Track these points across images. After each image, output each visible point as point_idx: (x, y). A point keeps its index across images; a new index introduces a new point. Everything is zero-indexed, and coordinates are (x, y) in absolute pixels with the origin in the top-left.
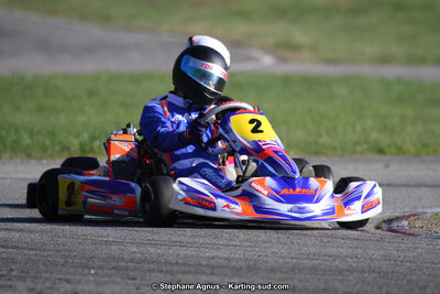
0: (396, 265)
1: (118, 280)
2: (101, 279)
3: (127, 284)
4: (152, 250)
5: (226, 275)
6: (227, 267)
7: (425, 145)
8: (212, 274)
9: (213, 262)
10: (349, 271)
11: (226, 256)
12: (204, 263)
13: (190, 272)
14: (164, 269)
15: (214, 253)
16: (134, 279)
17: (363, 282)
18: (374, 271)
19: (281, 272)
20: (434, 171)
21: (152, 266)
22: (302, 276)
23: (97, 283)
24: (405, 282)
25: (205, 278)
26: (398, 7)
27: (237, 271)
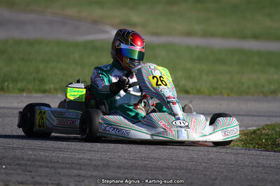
1: (21, 172)
2: (10, 172)
3: (26, 175)
4: (42, 153)
7: (215, 89)
8: (80, 169)
9: (81, 161)
11: (89, 157)
12: (75, 162)
13: (66, 168)
14: (50, 165)
15: (81, 156)
16: (30, 172)
17: (176, 175)
18: (183, 169)
19: (124, 168)
20: (221, 105)
21: (42, 164)
22: (138, 171)
23: (7, 174)
25: (76, 172)
27: (96, 167)
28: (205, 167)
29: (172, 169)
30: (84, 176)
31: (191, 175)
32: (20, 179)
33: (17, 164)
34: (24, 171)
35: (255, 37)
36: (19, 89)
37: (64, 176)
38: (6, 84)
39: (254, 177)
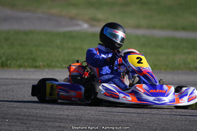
0: (143, 119)
4: (34, 111)
5: (67, 123)
6: (67, 119)
9: (61, 117)
10: (122, 121)
11: (67, 114)
13: (51, 121)
18: (133, 122)
21: (34, 118)
23: (9, 126)
24: (146, 127)
25: (57, 124)
26: (144, 3)
28: (149, 121)
29: (125, 122)
30: (63, 127)
31: (139, 126)
32: (18, 129)
33: (17, 119)
34: (21, 123)
35: (184, 29)
36: (18, 65)
37: (49, 127)
38: (9, 62)
39: (183, 128)
